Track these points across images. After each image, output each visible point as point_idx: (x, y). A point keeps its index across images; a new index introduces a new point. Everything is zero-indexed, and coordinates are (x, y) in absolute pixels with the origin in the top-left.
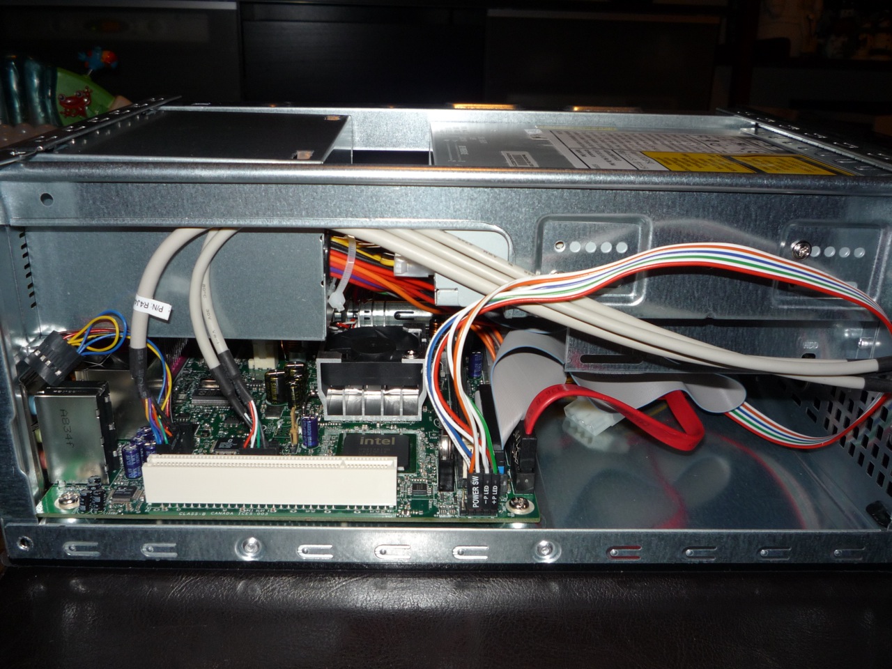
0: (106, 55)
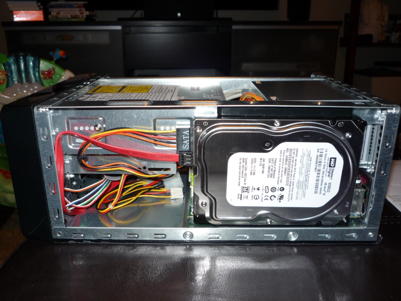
0: (61, 52)
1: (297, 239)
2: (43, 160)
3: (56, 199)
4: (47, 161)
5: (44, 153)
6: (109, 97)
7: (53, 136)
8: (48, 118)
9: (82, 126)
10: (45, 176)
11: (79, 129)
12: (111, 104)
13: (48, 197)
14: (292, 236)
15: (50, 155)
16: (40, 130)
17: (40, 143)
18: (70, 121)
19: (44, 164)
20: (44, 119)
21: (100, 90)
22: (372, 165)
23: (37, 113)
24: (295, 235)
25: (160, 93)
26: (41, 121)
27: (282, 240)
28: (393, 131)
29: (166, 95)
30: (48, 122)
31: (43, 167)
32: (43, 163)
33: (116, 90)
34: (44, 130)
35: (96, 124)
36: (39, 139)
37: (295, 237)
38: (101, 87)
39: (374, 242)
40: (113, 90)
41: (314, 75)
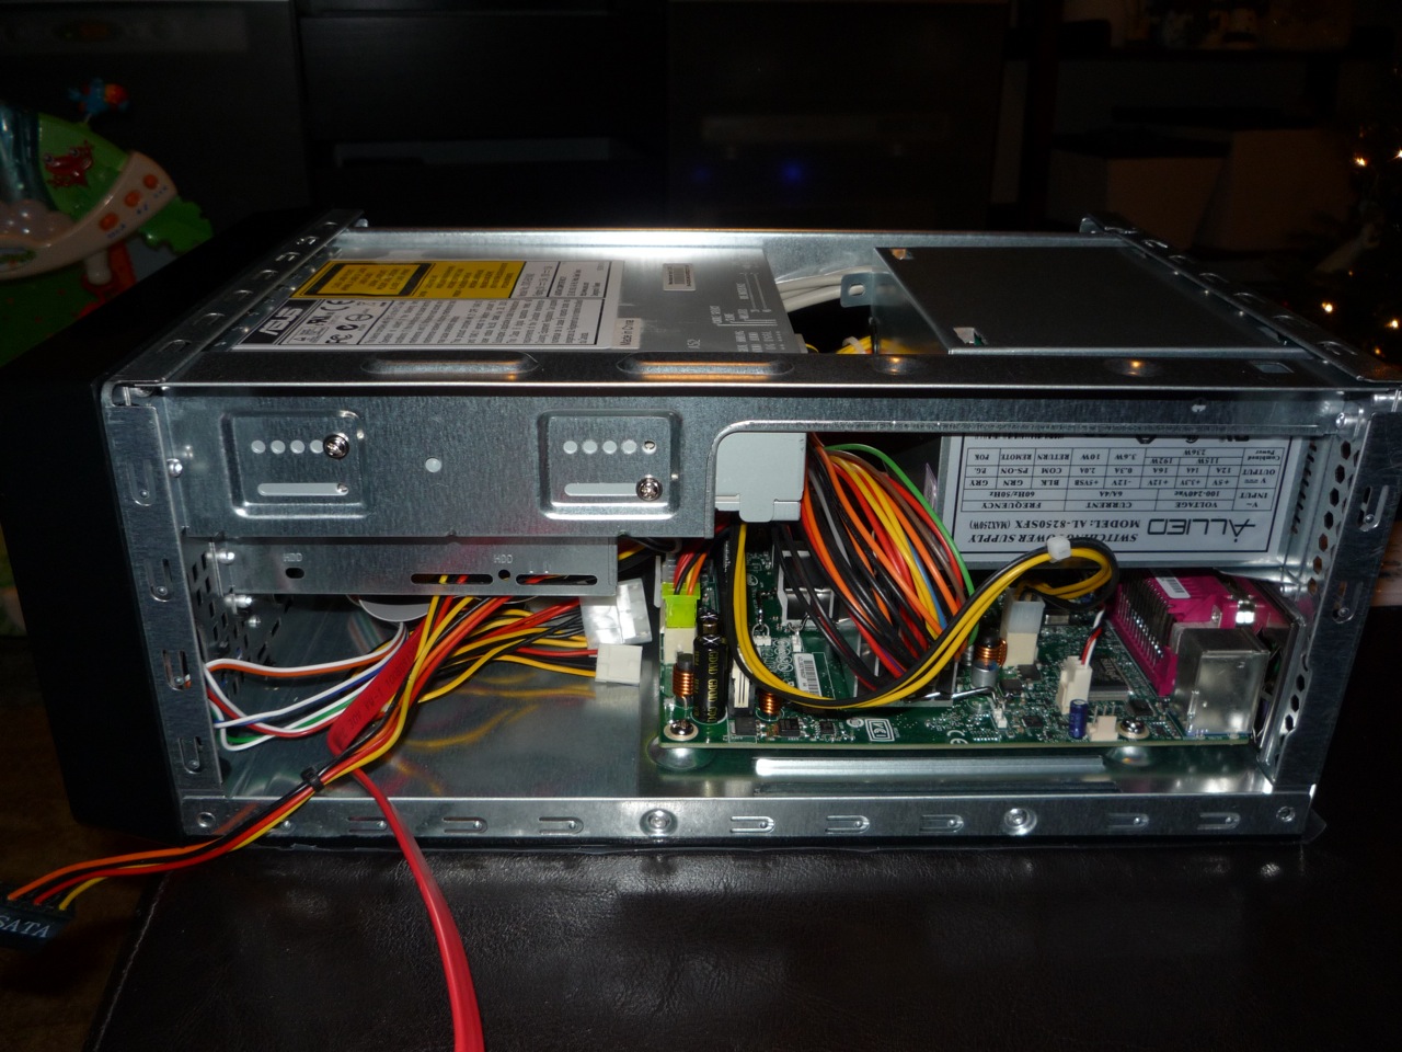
0: (111, 91)
1: (1035, 830)
2: (139, 573)
3: (189, 706)
4: (155, 575)
5: (143, 548)
6: (373, 320)
7: (174, 477)
8: (154, 428)
9: (279, 439)
10: (147, 627)
11: (268, 450)
12: (384, 372)
13: (161, 697)
14: (1018, 821)
15: (165, 557)
16: (123, 469)
17: (126, 512)
18: (234, 422)
19: (145, 585)
20: (139, 429)
21: (337, 285)
22: (1302, 568)
23: (112, 409)
24: (1028, 816)
25: (554, 303)
26: (129, 437)
27: (982, 834)
28: (1391, 472)
29: (577, 311)
30: (156, 439)
31: (141, 598)
32: (139, 584)
33: (395, 285)
34: (139, 470)
35: (329, 434)
36: (123, 501)
37: (1028, 822)
38: (338, 267)
39: (1298, 837)
40: (384, 285)
41: (1092, 220)
